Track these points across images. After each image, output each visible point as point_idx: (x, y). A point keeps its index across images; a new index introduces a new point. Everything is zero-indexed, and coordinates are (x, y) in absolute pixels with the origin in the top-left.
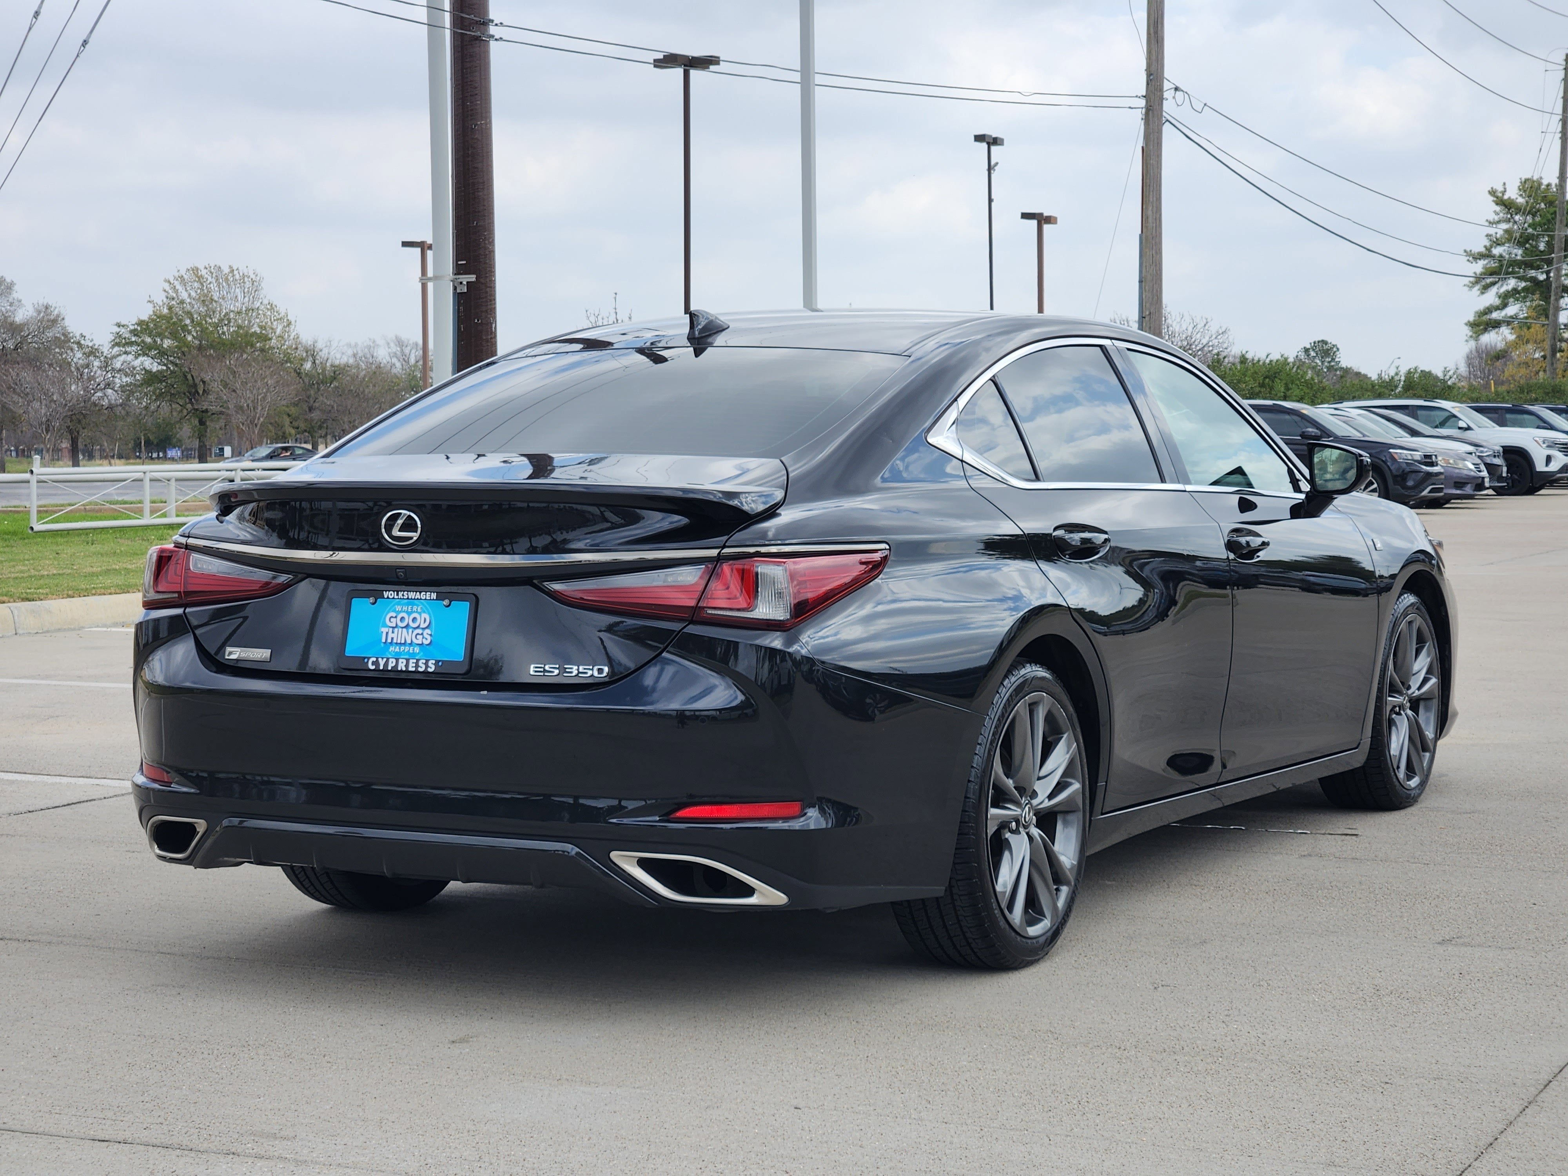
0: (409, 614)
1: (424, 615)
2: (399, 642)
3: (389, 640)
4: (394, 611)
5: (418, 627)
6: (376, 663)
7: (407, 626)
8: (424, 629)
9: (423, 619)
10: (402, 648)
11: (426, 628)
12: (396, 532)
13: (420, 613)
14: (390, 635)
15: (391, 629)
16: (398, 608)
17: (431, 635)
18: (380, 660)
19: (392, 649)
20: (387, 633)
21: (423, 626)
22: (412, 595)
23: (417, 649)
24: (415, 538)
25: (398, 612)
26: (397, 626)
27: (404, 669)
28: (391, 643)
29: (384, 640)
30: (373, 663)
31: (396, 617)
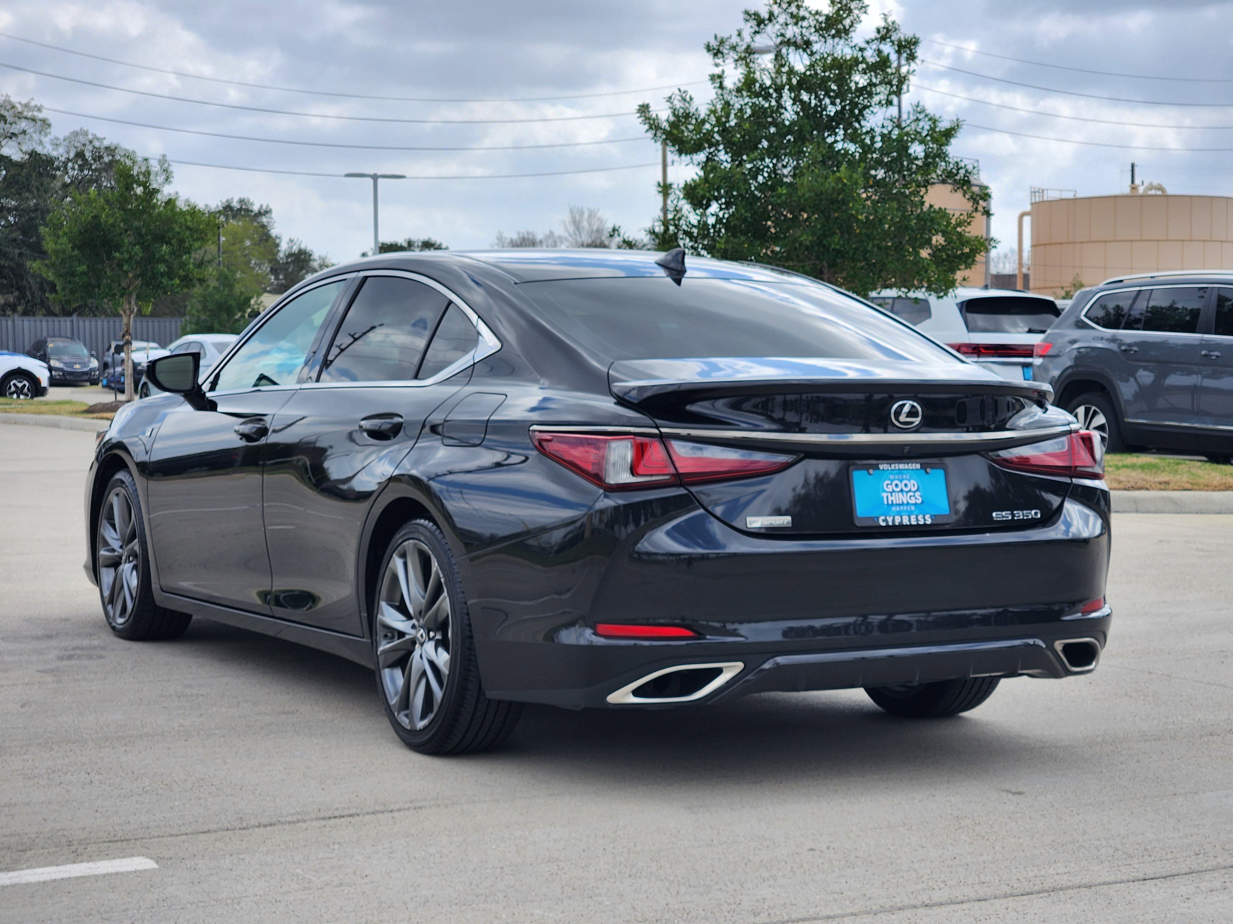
0: (901, 481)
1: (913, 482)
2: (898, 503)
3: (890, 502)
4: (889, 479)
5: (910, 491)
6: (885, 520)
7: (902, 491)
8: (915, 492)
9: (912, 484)
10: (902, 508)
11: (917, 490)
12: (902, 417)
13: (909, 480)
14: (890, 499)
15: (889, 494)
16: (892, 477)
17: (921, 496)
18: (888, 518)
19: (893, 509)
20: (887, 497)
21: (914, 489)
22: (902, 466)
23: (913, 508)
24: (917, 423)
25: (892, 481)
26: (893, 491)
27: (908, 523)
28: (892, 504)
29: (886, 502)
30: (883, 520)
31: (891, 484)
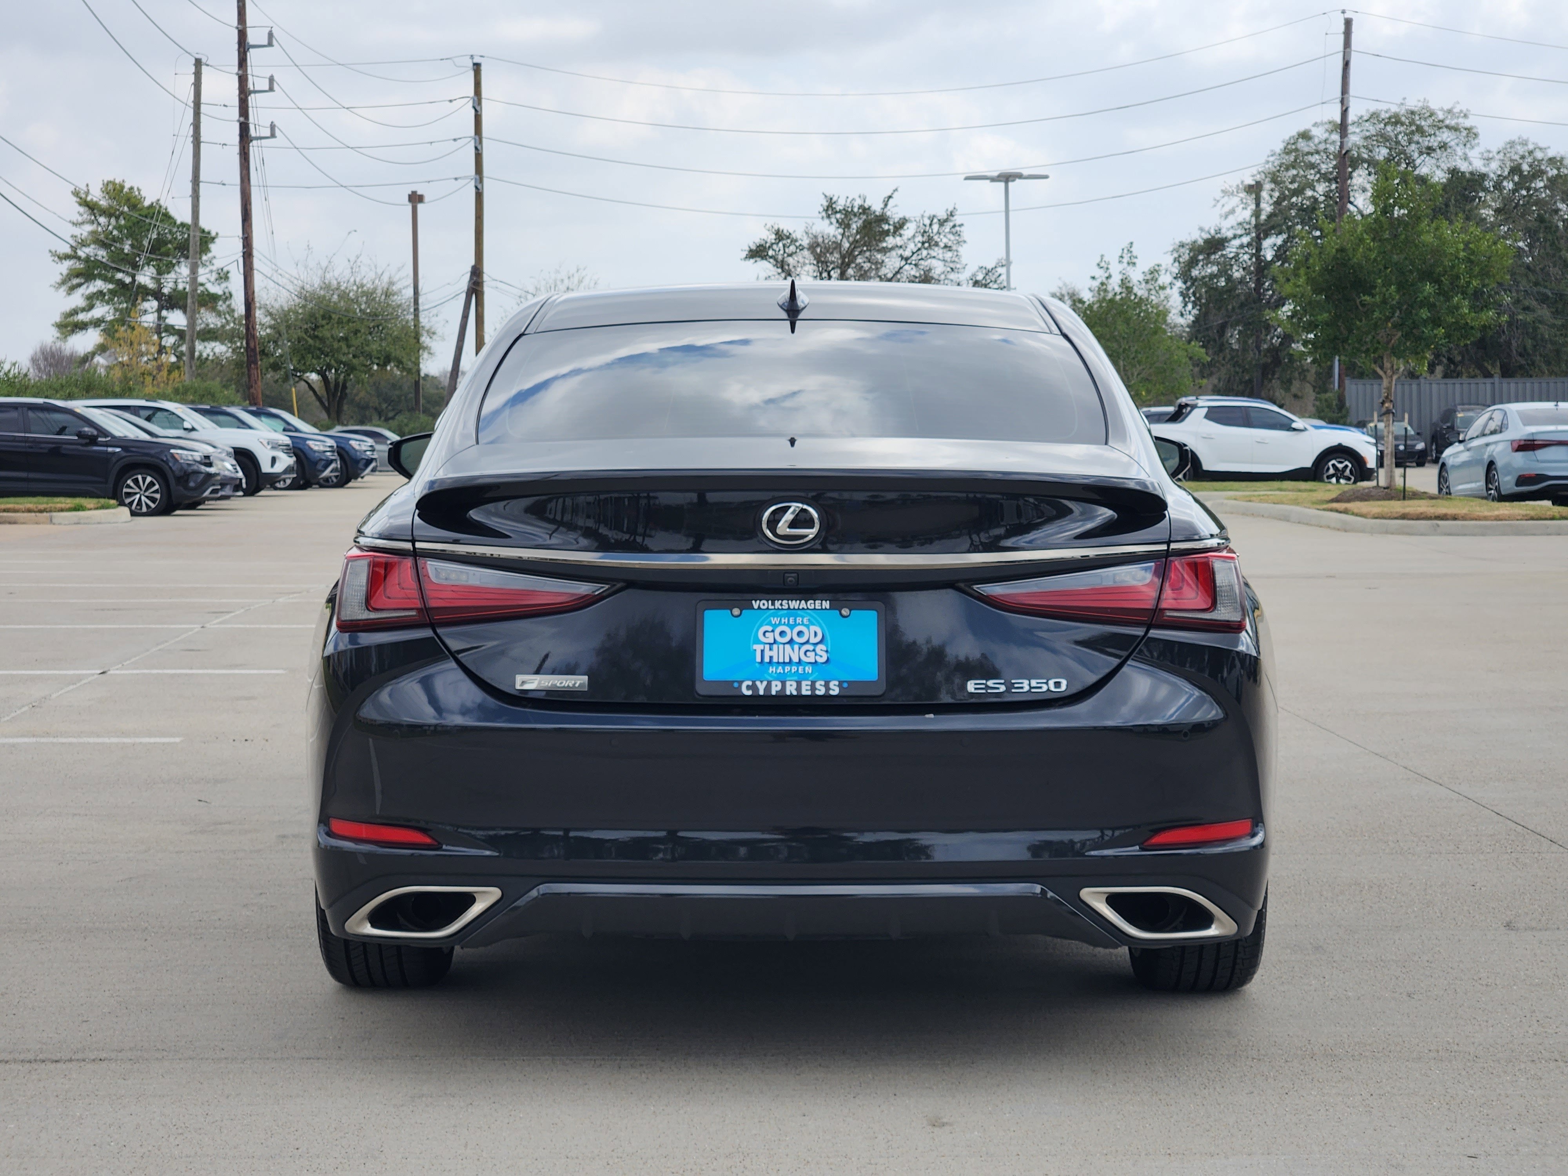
0: (792, 627)
1: (813, 628)
2: (781, 660)
3: (767, 660)
4: (770, 624)
5: (807, 642)
6: (753, 687)
7: (791, 642)
8: (816, 644)
9: (812, 633)
10: (787, 668)
11: (821, 642)
12: (783, 527)
13: (808, 626)
14: (767, 654)
15: (767, 647)
16: (775, 620)
17: (827, 651)
18: (758, 683)
19: (772, 669)
20: (762, 651)
21: (813, 640)
22: (794, 604)
23: (809, 669)
24: (811, 536)
25: (775, 626)
26: (775, 642)
27: (795, 693)
28: (771, 662)
29: (759, 659)
30: (748, 687)
31: (773, 631)
